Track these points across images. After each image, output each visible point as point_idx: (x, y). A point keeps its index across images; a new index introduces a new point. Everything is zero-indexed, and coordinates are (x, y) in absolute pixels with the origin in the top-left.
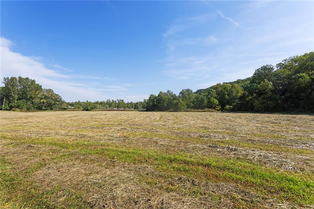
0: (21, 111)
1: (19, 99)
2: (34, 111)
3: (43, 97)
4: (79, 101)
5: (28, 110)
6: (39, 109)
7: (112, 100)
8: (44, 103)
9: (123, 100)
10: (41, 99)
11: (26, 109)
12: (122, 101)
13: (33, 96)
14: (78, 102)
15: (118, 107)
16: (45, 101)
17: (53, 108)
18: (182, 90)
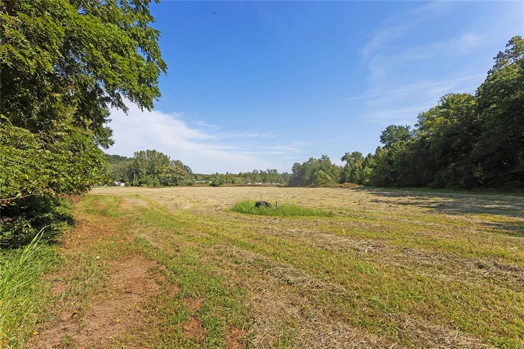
0: (148, 187)
1: (148, 173)
2: (160, 187)
3: (169, 171)
4: (217, 173)
5: (155, 185)
6: (166, 184)
7: (261, 171)
8: (169, 177)
9: (277, 170)
10: (166, 174)
11: (152, 185)
12: (275, 171)
13: (160, 170)
14: (215, 174)
15: (263, 181)
16: (170, 175)
17: (178, 183)
18: (346, 153)
